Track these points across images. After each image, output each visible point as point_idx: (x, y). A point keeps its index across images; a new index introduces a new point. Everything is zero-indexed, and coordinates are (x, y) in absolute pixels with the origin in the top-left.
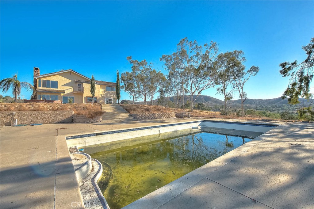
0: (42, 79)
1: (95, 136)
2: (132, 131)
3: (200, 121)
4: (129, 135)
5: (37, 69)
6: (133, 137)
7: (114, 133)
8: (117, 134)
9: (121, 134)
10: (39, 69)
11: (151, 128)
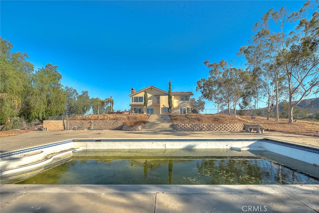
0: (133, 96)
1: (94, 142)
2: (128, 142)
3: (253, 140)
4: (125, 145)
5: (133, 89)
6: (130, 148)
7: (110, 141)
8: (114, 143)
9: (117, 143)
10: (134, 89)
11: (153, 141)
